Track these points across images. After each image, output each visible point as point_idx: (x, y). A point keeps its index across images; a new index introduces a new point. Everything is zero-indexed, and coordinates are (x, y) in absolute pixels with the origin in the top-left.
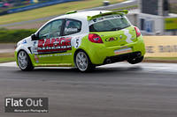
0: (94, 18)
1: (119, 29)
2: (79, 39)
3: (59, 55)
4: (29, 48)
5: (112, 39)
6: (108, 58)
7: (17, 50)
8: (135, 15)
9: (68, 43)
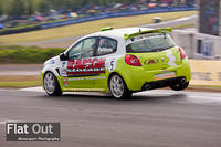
0: (132, 37)
1: (161, 50)
2: (114, 61)
3: (91, 78)
4: (57, 70)
5: (152, 62)
6: (147, 83)
7: (44, 71)
8: (192, 35)
9: (101, 65)
